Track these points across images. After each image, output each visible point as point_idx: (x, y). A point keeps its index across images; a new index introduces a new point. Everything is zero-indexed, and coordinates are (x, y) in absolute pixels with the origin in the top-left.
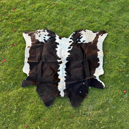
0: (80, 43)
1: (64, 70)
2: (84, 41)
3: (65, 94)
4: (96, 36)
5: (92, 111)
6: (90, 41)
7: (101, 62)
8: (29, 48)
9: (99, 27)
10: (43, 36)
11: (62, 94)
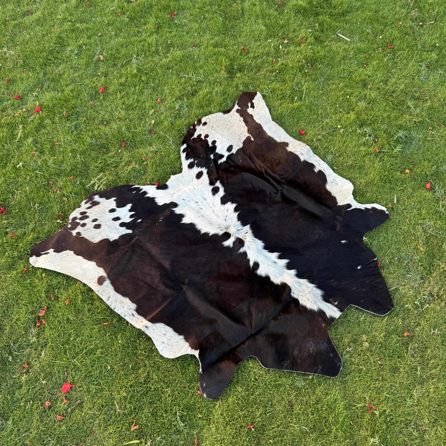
0: (224, 159)
1: (266, 252)
2: (230, 148)
3: (336, 306)
4: (241, 116)
5: (424, 282)
6: (244, 138)
7: (320, 165)
8: (107, 283)
9: (224, 93)
10: (106, 219)
11: (332, 311)
